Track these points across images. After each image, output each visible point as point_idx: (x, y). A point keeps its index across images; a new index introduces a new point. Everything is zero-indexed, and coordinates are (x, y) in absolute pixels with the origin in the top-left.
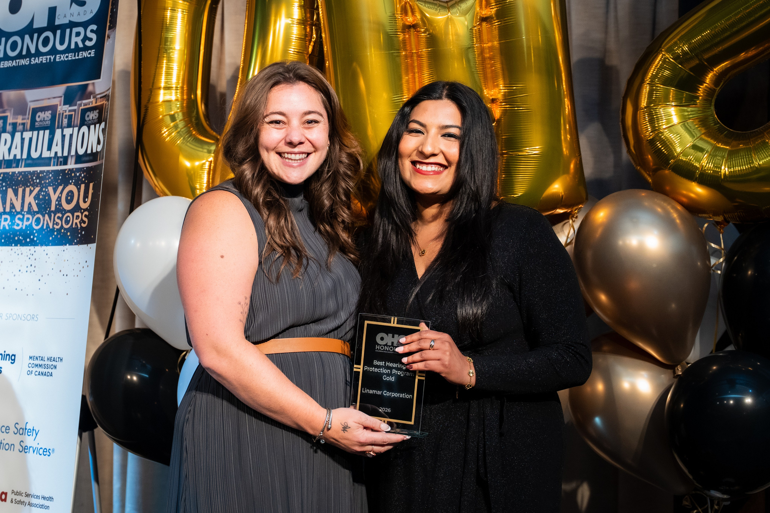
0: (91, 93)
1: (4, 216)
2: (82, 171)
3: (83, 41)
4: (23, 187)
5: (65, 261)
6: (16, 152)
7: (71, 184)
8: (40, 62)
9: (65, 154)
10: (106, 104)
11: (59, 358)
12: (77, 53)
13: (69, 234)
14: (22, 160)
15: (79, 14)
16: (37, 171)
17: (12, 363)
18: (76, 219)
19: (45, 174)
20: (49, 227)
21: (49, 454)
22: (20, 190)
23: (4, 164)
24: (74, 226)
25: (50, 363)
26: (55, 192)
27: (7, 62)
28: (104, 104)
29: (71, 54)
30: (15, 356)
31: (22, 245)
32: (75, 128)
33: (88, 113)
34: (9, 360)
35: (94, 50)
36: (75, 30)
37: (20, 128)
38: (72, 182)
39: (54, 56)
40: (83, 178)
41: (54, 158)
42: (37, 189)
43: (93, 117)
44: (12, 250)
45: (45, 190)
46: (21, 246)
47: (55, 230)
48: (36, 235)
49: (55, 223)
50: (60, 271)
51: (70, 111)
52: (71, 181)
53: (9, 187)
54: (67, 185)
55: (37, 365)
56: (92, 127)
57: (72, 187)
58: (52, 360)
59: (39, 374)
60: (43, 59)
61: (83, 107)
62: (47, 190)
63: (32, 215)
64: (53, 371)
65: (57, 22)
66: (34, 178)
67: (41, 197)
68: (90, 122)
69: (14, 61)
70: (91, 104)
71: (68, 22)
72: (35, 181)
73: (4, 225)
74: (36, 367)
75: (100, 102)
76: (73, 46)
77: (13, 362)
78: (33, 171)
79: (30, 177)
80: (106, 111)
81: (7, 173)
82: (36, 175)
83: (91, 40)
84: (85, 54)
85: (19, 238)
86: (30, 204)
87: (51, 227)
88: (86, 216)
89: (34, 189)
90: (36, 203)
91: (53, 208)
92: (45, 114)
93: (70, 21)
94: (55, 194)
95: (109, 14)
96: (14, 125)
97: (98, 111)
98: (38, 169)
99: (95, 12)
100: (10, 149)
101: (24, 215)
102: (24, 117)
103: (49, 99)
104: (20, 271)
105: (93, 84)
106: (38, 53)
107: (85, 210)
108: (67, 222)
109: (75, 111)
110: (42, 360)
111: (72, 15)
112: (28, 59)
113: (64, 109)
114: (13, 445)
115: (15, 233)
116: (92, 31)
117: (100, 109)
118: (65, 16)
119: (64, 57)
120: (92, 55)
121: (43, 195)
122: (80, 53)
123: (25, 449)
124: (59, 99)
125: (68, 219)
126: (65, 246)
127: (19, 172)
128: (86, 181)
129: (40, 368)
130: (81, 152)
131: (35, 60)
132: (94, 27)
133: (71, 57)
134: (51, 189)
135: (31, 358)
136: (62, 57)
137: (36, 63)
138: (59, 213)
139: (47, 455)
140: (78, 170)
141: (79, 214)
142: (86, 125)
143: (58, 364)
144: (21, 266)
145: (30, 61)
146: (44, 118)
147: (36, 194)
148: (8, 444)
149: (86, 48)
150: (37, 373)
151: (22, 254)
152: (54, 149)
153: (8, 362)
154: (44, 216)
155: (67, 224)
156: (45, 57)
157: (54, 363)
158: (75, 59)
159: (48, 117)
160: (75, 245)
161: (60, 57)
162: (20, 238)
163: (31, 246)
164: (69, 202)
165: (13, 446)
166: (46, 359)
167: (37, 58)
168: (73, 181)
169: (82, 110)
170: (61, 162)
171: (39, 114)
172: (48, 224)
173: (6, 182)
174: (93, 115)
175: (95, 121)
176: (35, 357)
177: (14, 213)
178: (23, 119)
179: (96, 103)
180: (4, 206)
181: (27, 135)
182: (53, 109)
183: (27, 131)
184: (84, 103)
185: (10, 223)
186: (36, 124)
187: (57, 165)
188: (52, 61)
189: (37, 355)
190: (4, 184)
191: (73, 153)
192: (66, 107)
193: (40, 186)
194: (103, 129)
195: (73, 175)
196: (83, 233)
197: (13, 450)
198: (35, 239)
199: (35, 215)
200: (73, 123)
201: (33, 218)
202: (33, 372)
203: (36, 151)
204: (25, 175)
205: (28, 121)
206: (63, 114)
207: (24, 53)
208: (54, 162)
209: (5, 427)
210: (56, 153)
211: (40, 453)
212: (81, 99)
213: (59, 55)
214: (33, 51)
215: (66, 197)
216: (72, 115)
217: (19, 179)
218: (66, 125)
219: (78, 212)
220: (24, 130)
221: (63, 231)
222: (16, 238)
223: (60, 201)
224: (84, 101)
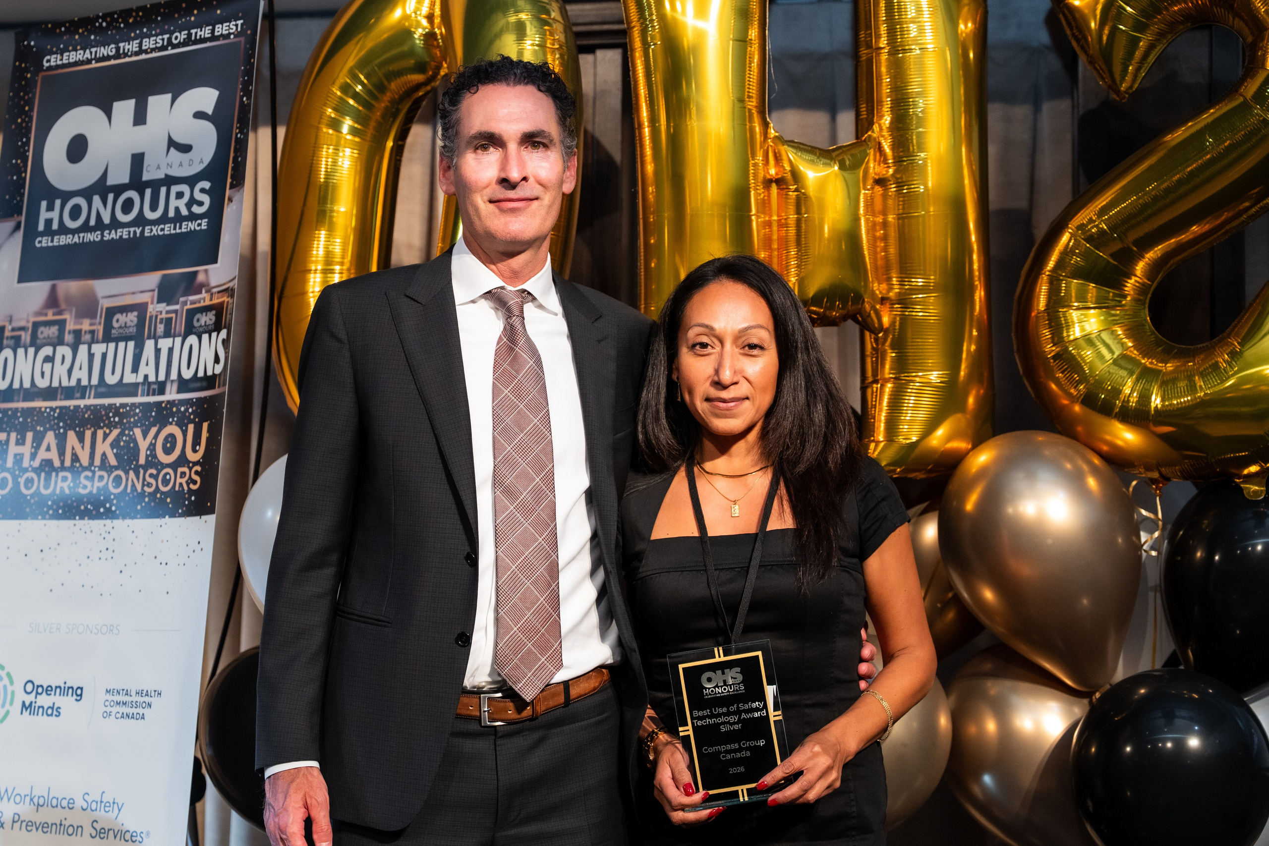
0: (203, 285)
1: (61, 474)
2: (189, 403)
3: (189, 205)
4: (93, 429)
5: (162, 541)
6: (80, 374)
7: (171, 424)
8: (118, 237)
9: (162, 377)
10: (228, 302)
11: (155, 691)
12: (178, 225)
13: (168, 500)
14: (91, 387)
15: (181, 165)
16: (115, 404)
17: (77, 700)
18: (181, 477)
19: (128, 408)
20: (136, 490)
21: (141, 840)
22: (88, 434)
23: (61, 394)
24: (177, 489)
25: (140, 699)
26: (145, 436)
27: (64, 237)
28: (224, 301)
29: (169, 225)
30: (82, 689)
31: (92, 517)
32: (176, 339)
33: (198, 316)
34: (72, 695)
35: (206, 220)
36: (175, 189)
37: (87, 337)
38: (173, 420)
39: (141, 228)
40: (190, 414)
41: (143, 384)
42: (116, 432)
43: (205, 322)
44: (75, 525)
45: (129, 434)
46: (89, 519)
47: (146, 494)
48: (115, 502)
49: (146, 483)
50: (156, 557)
51: (168, 312)
52: (171, 420)
53: (70, 429)
54: (165, 426)
55: (118, 703)
56: (205, 337)
57: (173, 429)
58: (144, 695)
59: (122, 717)
60: (124, 233)
61: (189, 306)
62: (131, 433)
63: (107, 472)
64: (146, 711)
65: (145, 177)
66: (111, 415)
67: (122, 444)
68: (201, 329)
69: (76, 236)
70: (202, 301)
71: (163, 176)
72: (112, 419)
73: (62, 488)
74: (118, 706)
75: (218, 299)
76: (171, 214)
77: (79, 698)
78: (109, 405)
79: (103, 413)
80: (228, 313)
81: (68, 408)
82: (113, 411)
83: (201, 204)
84: (192, 226)
85: (86, 508)
86: (104, 454)
87: (139, 489)
88: (197, 473)
89: (111, 431)
90: (114, 454)
91: (142, 461)
92: (127, 316)
93: (166, 175)
94: (145, 439)
95: (231, 165)
96: (77, 334)
97: (214, 312)
98: (118, 401)
99: (207, 161)
100: (70, 371)
101: (94, 472)
102: (93, 321)
103: (134, 293)
104: (88, 557)
105: (206, 271)
106: (115, 224)
107: (195, 464)
108: (166, 482)
109: (176, 312)
110: (127, 694)
111: (170, 166)
112: (99, 232)
113: (159, 309)
114: (81, 827)
115: (80, 500)
116: (203, 191)
117: (218, 310)
118: (158, 167)
119: (157, 230)
120: (204, 227)
121: (124, 442)
122: (184, 223)
123: (100, 833)
124: (150, 294)
125: (168, 477)
126: (163, 520)
127: (85, 406)
128: (197, 420)
129: (124, 707)
130: (187, 374)
131: (110, 234)
132: (206, 185)
133: (168, 229)
134: (138, 432)
135: (108, 691)
136: (154, 229)
137: (113, 238)
138: (151, 468)
139: (137, 842)
140: (182, 402)
141: (186, 470)
142: (195, 334)
143: (154, 700)
144: (91, 550)
145: (103, 236)
146: (126, 323)
147: (115, 440)
148: (72, 825)
149: (193, 217)
150: (119, 715)
151: (91, 531)
152: (143, 370)
153: (70, 699)
154: (127, 473)
155: (167, 486)
156: (127, 229)
157: (147, 699)
158: (176, 234)
159: (132, 321)
160: (179, 517)
161: (152, 230)
162: (89, 506)
163: (106, 519)
164: (168, 451)
165: (80, 829)
166: (133, 693)
167: (113, 232)
168: (175, 419)
169: (188, 310)
170: (154, 390)
171: (118, 316)
172: (133, 485)
173: (65, 422)
174: (207, 319)
175: (210, 328)
176: (115, 691)
177: (78, 468)
178: (91, 325)
179: (211, 300)
180: (62, 458)
181: (98, 349)
182: (141, 308)
183: (98, 342)
184: (191, 301)
185: (72, 485)
186: (113, 331)
187: (148, 395)
188: (138, 235)
189: (119, 687)
190: (61, 424)
191: (174, 376)
192: (162, 307)
193: (121, 427)
194: (224, 341)
195: (174, 409)
196: (193, 498)
197: (81, 835)
198: (113, 508)
199: (112, 472)
200: (173, 331)
201: (109, 476)
202: (113, 714)
203: (113, 373)
204: (95, 409)
205: (99, 327)
206: (156, 317)
207: (92, 222)
208: (143, 391)
209: (68, 799)
210: (146, 377)
211: (127, 839)
212: (187, 293)
213: (149, 227)
214: (107, 219)
215: (163, 444)
216: (171, 319)
217: (86, 416)
218: (162, 334)
219: (184, 466)
220: (93, 341)
221: (158, 495)
222: (82, 507)
223: (154, 449)
224: (192, 298)
